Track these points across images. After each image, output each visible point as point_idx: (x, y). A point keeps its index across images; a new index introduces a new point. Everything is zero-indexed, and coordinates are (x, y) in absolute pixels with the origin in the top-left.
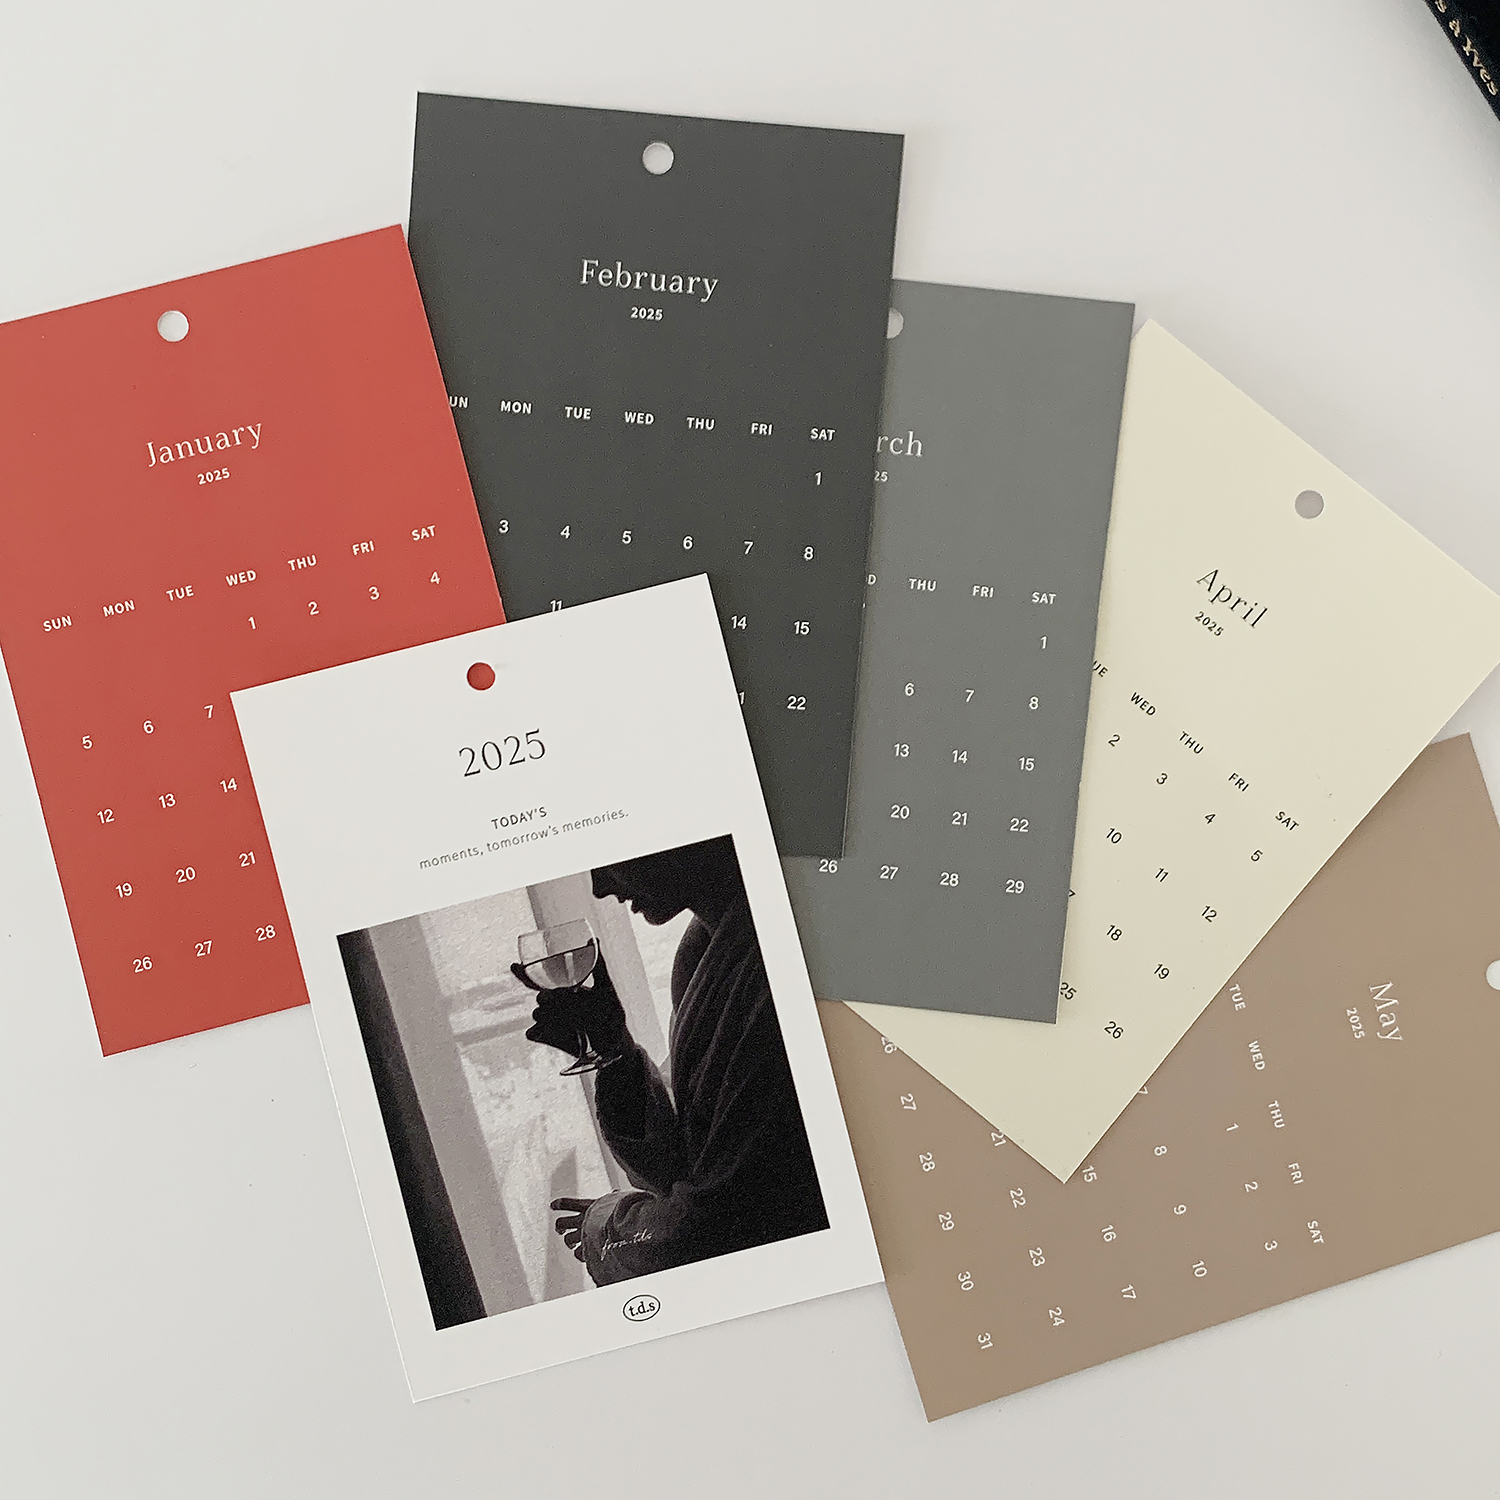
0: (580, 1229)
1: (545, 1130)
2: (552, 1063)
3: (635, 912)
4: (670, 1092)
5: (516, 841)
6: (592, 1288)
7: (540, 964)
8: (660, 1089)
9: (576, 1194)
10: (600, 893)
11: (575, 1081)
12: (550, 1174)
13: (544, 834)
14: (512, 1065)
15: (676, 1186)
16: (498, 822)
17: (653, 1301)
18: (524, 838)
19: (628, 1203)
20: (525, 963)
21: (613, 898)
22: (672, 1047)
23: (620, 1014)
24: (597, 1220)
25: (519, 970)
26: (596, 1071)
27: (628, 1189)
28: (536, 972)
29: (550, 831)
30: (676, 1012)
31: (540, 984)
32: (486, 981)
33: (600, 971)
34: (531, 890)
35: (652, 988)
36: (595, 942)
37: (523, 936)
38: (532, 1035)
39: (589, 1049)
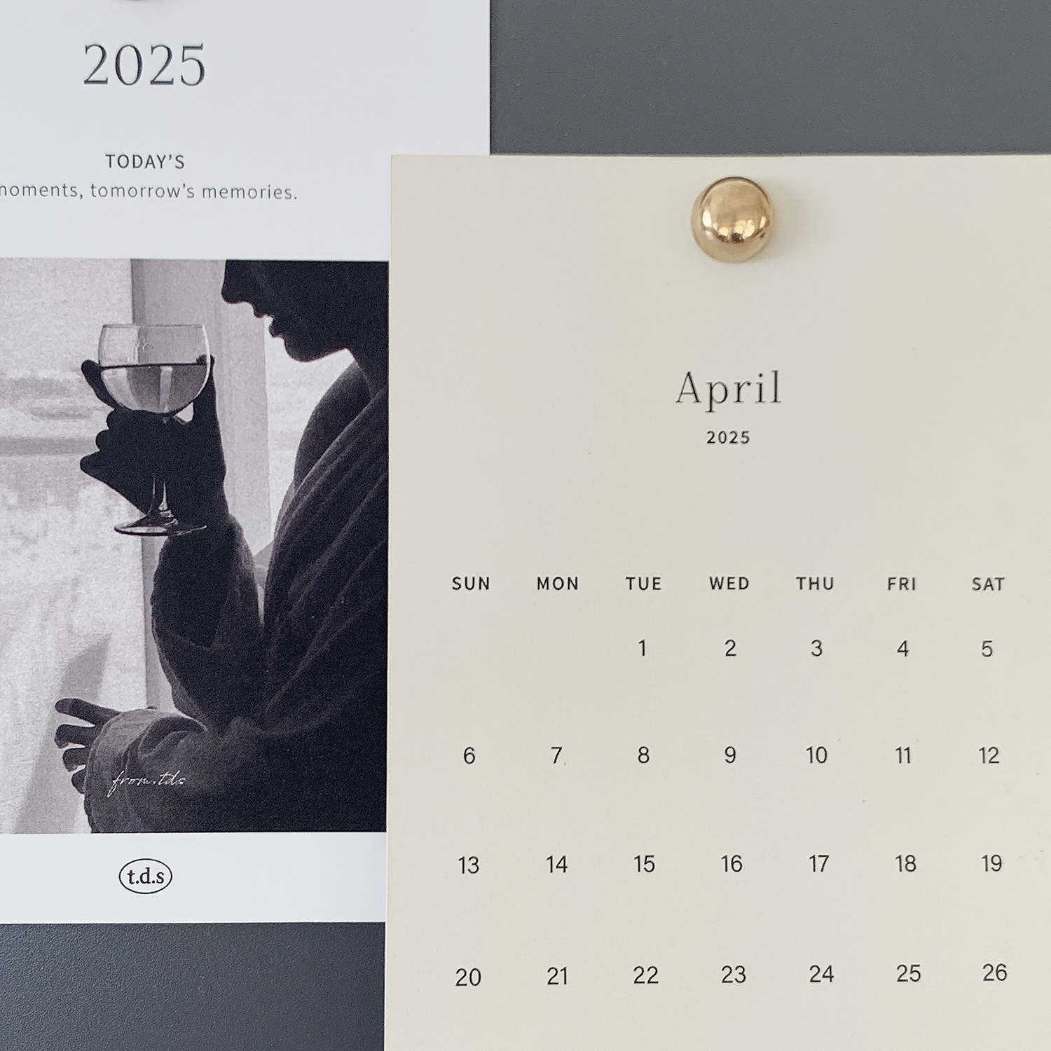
0: (88, 747)
1: (75, 599)
2: (108, 511)
3: (273, 336)
4: (261, 592)
5: (132, 191)
6: (84, 832)
7: (124, 371)
8: (248, 584)
9: (95, 696)
10: (231, 294)
11: (132, 544)
12: (66, 662)
13: (174, 193)
14: (51, 499)
15: (236, 722)
16: (114, 160)
18: (146, 192)
19: (165, 728)
20: (104, 364)
21: (246, 308)
22: (279, 531)
23: (218, 470)
24: (115, 740)
25: (92, 372)
26: (166, 538)
27: (170, 709)
28: (116, 380)
29: (183, 192)
30: (297, 485)
31: (119, 399)
32: (43, 374)
33: (206, 402)
34: (137, 265)
35: (270, 446)
36: (208, 361)
37: (110, 326)
38: (88, 465)
39: (164, 506)
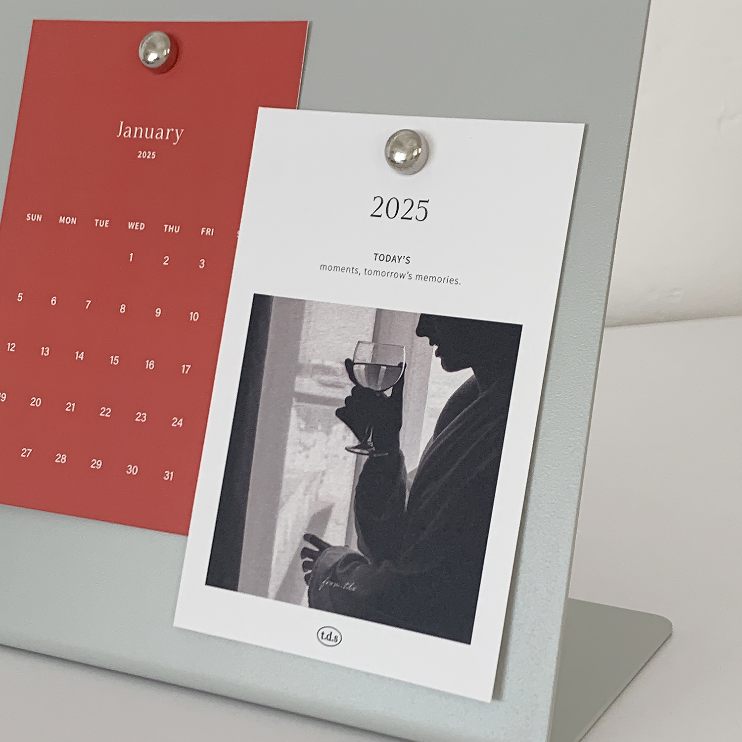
0: (314, 561)
1: (322, 482)
2: (344, 438)
3: (437, 356)
4: (408, 494)
5: (384, 274)
6: (305, 606)
7: (363, 367)
9: (322, 535)
10: (420, 332)
11: (352, 457)
12: (312, 514)
13: (402, 276)
14: (320, 428)
15: (385, 563)
16: (378, 256)
17: (338, 634)
18: (389, 274)
19: (351, 558)
20: (356, 361)
21: (426, 340)
24: (327, 560)
25: (349, 364)
26: (367, 457)
27: (355, 549)
28: (359, 370)
29: (407, 276)
30: (434, 439)
31: (359, 381)
32: (327, 363)
33: (399, 388)
34: (379, 312)
35: (426, 415)
36: (404, 366)
37: (362, 342)
38: (340, 414)
